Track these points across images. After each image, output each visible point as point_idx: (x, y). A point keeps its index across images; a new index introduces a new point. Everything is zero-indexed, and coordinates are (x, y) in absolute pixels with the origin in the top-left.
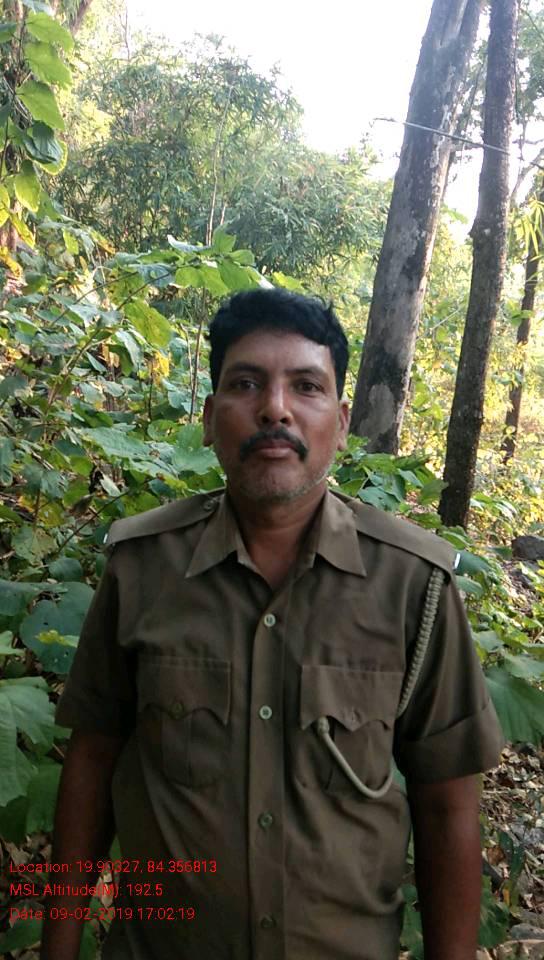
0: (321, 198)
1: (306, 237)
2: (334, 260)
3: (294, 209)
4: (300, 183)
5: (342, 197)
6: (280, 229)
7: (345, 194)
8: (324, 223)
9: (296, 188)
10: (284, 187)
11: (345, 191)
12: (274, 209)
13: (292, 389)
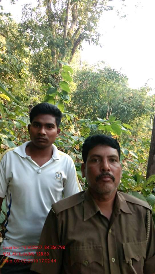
0: (135, 102)
1: (131, 112)
2: (140, 118)
3: (128, 105)
4: (129, 98)
5: (141, 101)
6: (124, 111)
7: (142, 100)
8: (136, 109)
9: (128, 100)
10: (124, 100)
11: (142, 99)
12: (122, 106)
13: (109, 161)
